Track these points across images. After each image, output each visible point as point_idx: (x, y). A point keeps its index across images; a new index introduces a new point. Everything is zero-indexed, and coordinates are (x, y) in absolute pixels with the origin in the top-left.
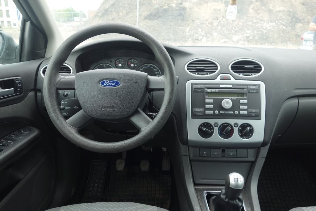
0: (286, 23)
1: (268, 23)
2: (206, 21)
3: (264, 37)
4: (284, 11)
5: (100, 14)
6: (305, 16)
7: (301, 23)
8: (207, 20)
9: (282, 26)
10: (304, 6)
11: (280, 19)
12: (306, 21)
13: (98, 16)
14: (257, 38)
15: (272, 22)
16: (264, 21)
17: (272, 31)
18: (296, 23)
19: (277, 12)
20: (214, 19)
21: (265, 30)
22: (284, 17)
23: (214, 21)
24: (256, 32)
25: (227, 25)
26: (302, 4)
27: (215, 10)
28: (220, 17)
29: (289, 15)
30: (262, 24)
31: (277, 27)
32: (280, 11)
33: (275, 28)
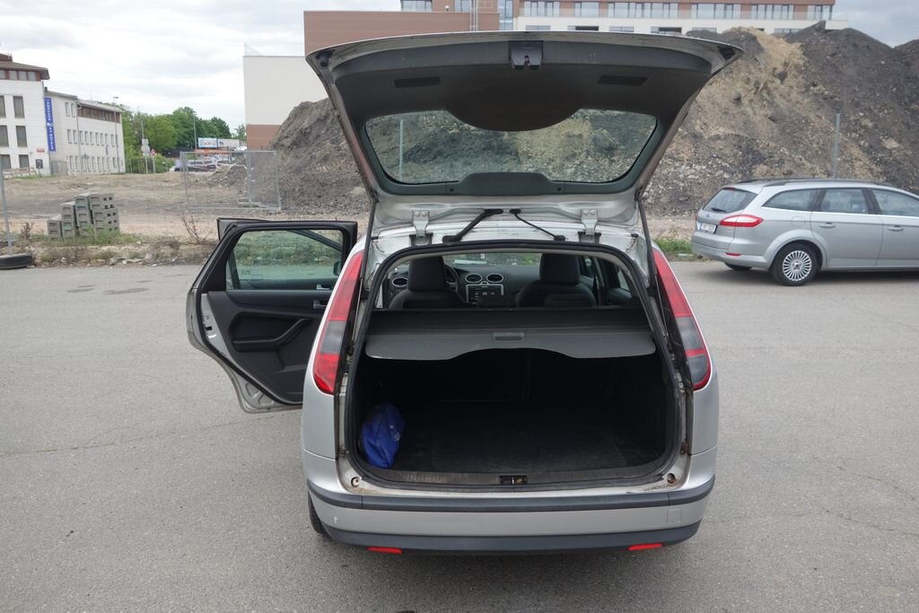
0: (731, 164)
1: (691, 166)
2: (548, 164)
3: (681, 199)
4: (726, 137)
5: (287, 142)
6: (775, 147)
7: (765, 164)
8: (552, 160)
9: (721, 172)
10: (774, 125)
11: (717, 157)
12: (777, 159)
13: (282, 145)
14: (664, 200)
15: (699, 163)
16: (681, 161)
17: (699, 184)
18: (755, 163)
19: (710, 138)
20: (567, 159)
21: (683, 182)
22: (727, 151)
23: (568, 164)
24: (661, 187)
25: (597, 171)
26: (770, 118)
27: (569, 136)
28: (580, 154)
29: (740, 147)
30: (675, 168)
31: (710, 174)
32: (718, 137)
33: (705, 176)
